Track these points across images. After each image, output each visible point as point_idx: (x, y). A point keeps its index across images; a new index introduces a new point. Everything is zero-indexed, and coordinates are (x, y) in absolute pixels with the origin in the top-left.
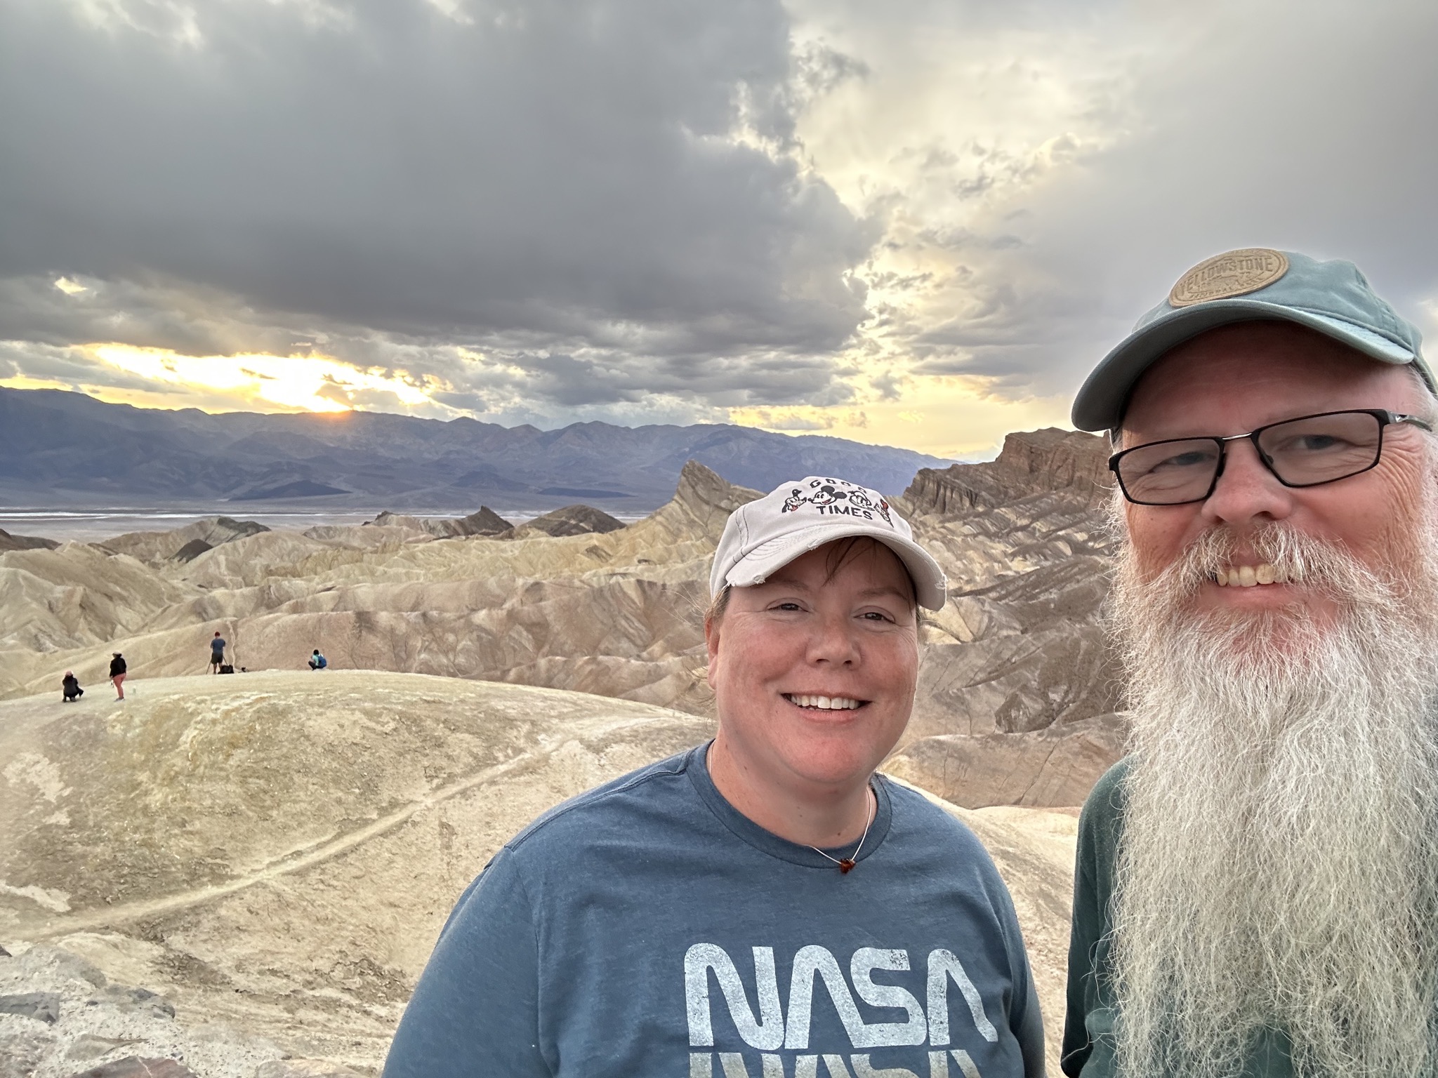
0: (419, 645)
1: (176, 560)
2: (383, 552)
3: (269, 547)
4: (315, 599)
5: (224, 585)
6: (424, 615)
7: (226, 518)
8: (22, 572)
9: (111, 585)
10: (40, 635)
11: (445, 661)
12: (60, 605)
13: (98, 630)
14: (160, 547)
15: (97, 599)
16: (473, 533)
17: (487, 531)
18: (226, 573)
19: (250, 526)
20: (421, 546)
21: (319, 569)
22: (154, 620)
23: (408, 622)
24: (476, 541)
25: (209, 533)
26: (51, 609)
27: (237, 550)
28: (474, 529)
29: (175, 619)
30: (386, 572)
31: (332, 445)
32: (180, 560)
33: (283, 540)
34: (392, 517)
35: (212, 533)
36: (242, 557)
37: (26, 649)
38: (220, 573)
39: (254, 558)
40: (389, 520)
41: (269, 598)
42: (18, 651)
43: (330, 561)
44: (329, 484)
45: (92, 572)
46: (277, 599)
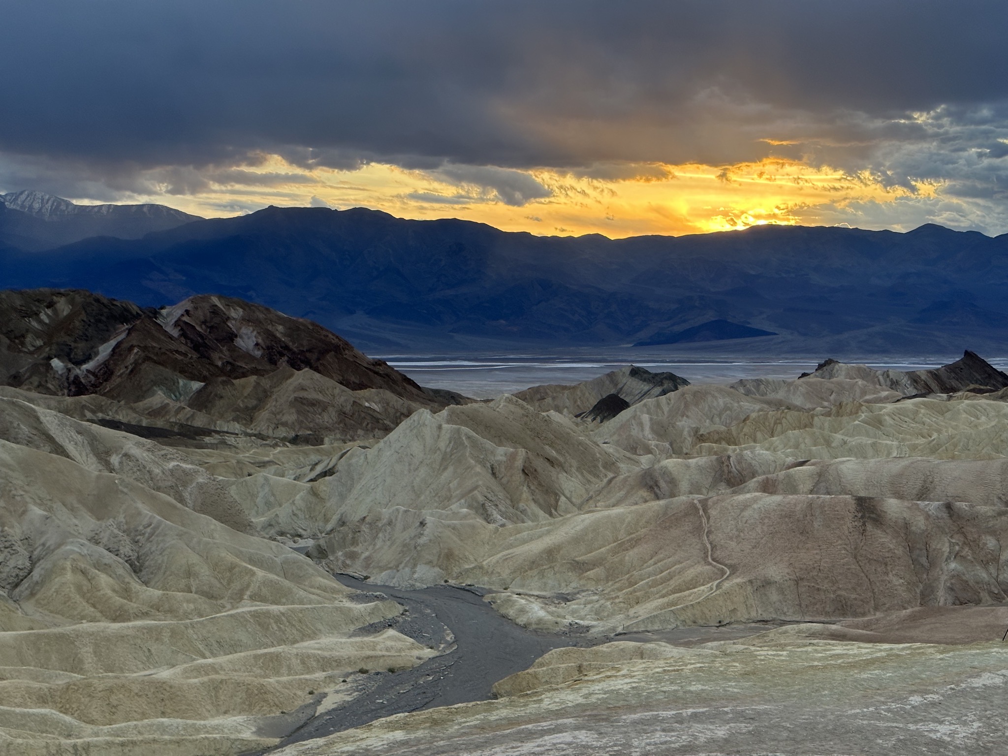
0: (946, 549)
1: (589, 419)
2: (838, 414)
3: (696, 405)
4: (788, 476)
5: (648, 451)
6: (949, 507)
7: (638, 368)
8: (465, 429)
9: (547, 447)
10: (488, 504)
11: (984, 575)
12: (503, 470)
13: (541, 501)
14: (568, 403)
15: (539, 464)
16: (954, 390)
17: (977, 386)
18: (650, 436)
19: (666, 378)
20: (890, 407)
22: (599, 492)
23: (928, 517)
24: (967, 402)
25: (620, 386)
26: (494, 474)
27: (662, 409)
28: (954, 383)
29: (622, 493)
30: (845, 443)
31: (752, 272)
32: (594, 419)
33: (714, 396)
34: (837, 366)
35: (626, 387)
36: (668, 417)
37: (478, 520)
38: (644, 435)
39: (680, 418)
40: (835, 371)
41: (730, 472)
42: (471, 521)
43: (772, 425)
44: (749, 323)
45: (529, 432)
46: (740, 473)
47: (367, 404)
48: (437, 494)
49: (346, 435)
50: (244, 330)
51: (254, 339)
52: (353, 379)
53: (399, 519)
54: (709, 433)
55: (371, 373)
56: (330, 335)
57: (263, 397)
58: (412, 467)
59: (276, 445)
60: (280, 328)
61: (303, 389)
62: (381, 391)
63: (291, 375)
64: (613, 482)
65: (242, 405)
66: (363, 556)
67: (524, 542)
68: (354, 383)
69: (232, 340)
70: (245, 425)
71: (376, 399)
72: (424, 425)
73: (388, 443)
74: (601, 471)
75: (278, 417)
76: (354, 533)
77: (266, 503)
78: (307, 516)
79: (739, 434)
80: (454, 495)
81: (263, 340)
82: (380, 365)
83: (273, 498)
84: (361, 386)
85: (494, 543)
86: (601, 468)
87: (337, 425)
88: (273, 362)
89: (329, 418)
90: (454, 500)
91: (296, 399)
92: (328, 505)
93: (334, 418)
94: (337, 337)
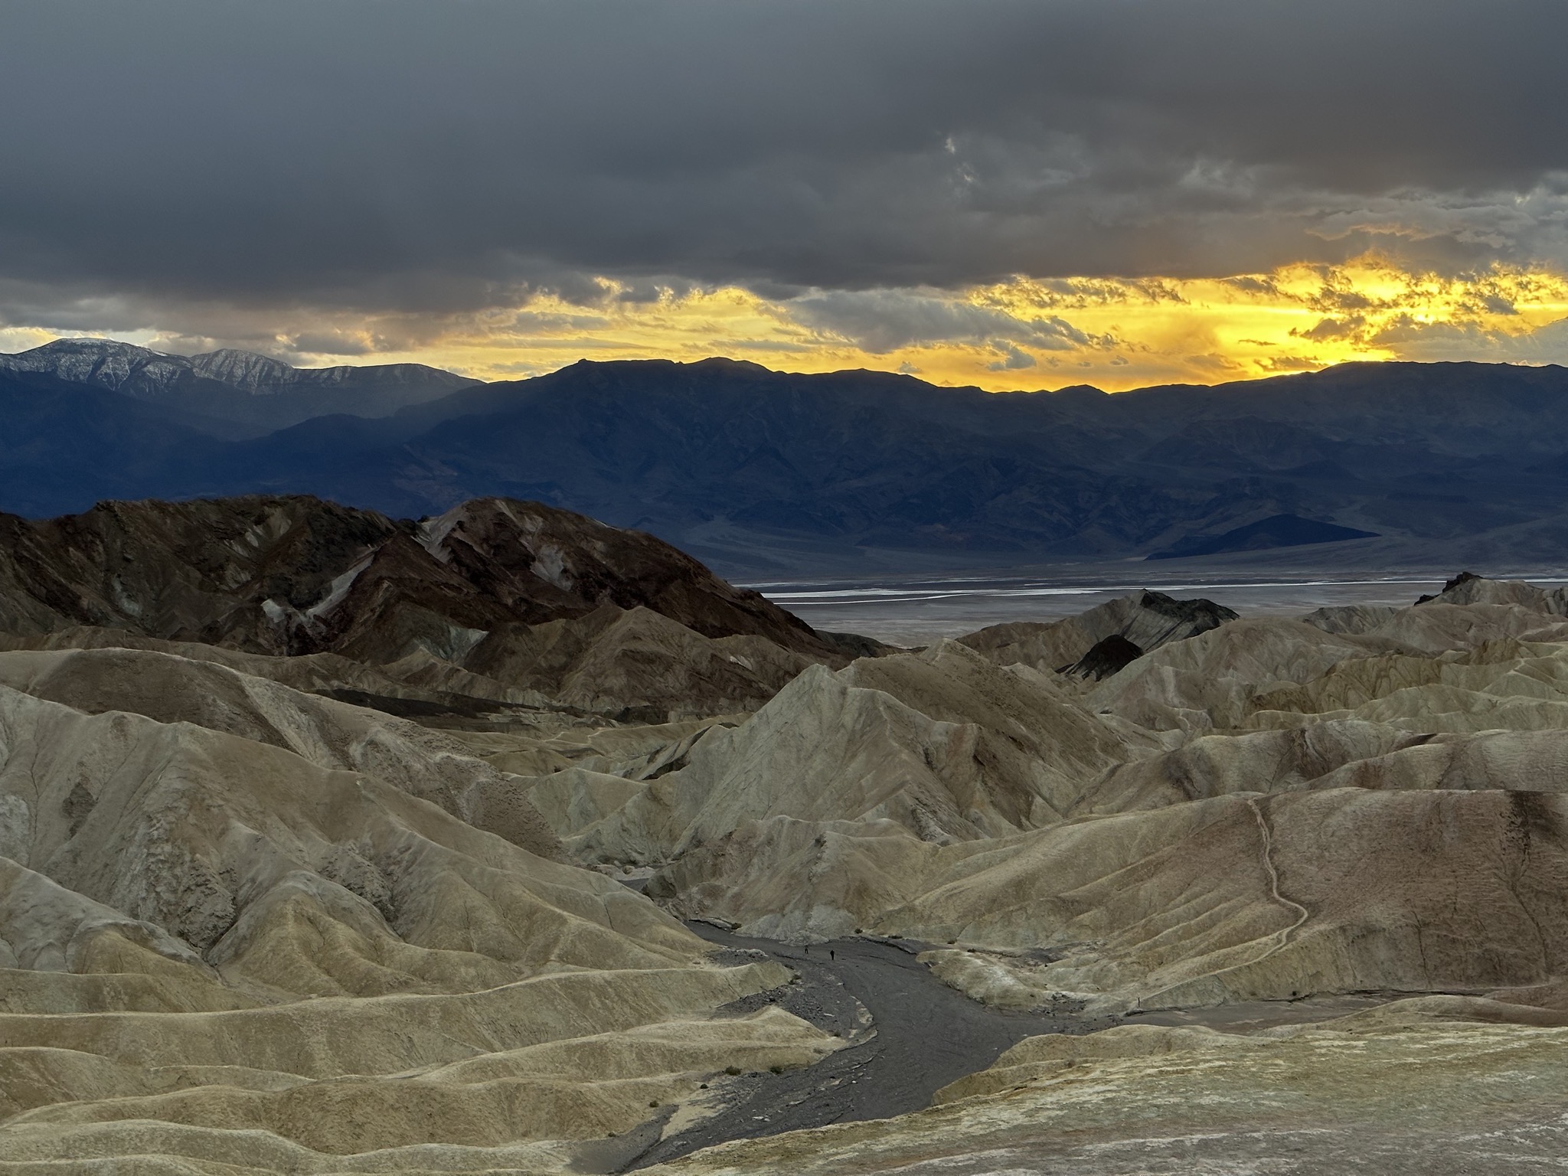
1: (1079, 675)
2: (1481, 660)
3: (1249, 649)
4: (1400, 760)
5: (1175, 724)
7: (1155, 593)
8: (882, 694)
9: (1012, 720)
10: (920, 810)
12: (943, 756)
13: (1006, 806)
14: (1045, 652)
15: (1000, 746)
18: (1176, 701)
19: (1199, 609)
21: (1352, 695)
22: (1096, 790)
25: (1127, 622)
26: (929, 763)
27: (1193, 658)
29: (1132, 791)
30: (1494, 705)
31: (1337, 439)
32: (1087, 675)
33: (1276, 635)
34: (1477, 584)
35: (1136, 624)
36: (1204, 670)
37: (906, 835)
38: (1166, 699)
39: (1224, 671)
40: (1474, 591)
41: (1305, 755)
42: (895, 837)
43: (1374, 679)
44: (1333, 519)
45: (982, 697)
46: (1322, 757)
47: (732, 659)
48: (842, 795)
49: (702, 707)
50: (545, 550)
51: (561, 563)
52: (711, 620)
53: (783, 835)
54: (1271, 694)
55: (737, 611)
56: (675, 555)
57: (575, 651)
58: (803, 754)
59: (596, 724)
60: (599, 545)
61: (634, 638)
62: (755, 637)
63: (617, 617)
64: (1118, 773)
65: (544, 665)
66: (730, 893)
67: (979, 869)
68: (713, 627)
69: (528, 565)
70: (548, 694)
71: (747, 650)
72: (820, 689)
73: (765, 718)
74: (1097, 756)
75: (599, 681)
76: (716, 857)
77: (581, 813)
78: (644, 833)
79: (1320, 694)
80: (867, 796)
81: (574, 564)
82: (752, 598)
83: (591, 805)
84: (723, 632)
85: (931, 870)
86: (1099, 753)
87: (688, 692)
88: (589, 597)
89: (674, 681)
90: (868, 805)
91: (625, 653)
92: (676, 814)
93: (683, 682)
94: (685, 557)
